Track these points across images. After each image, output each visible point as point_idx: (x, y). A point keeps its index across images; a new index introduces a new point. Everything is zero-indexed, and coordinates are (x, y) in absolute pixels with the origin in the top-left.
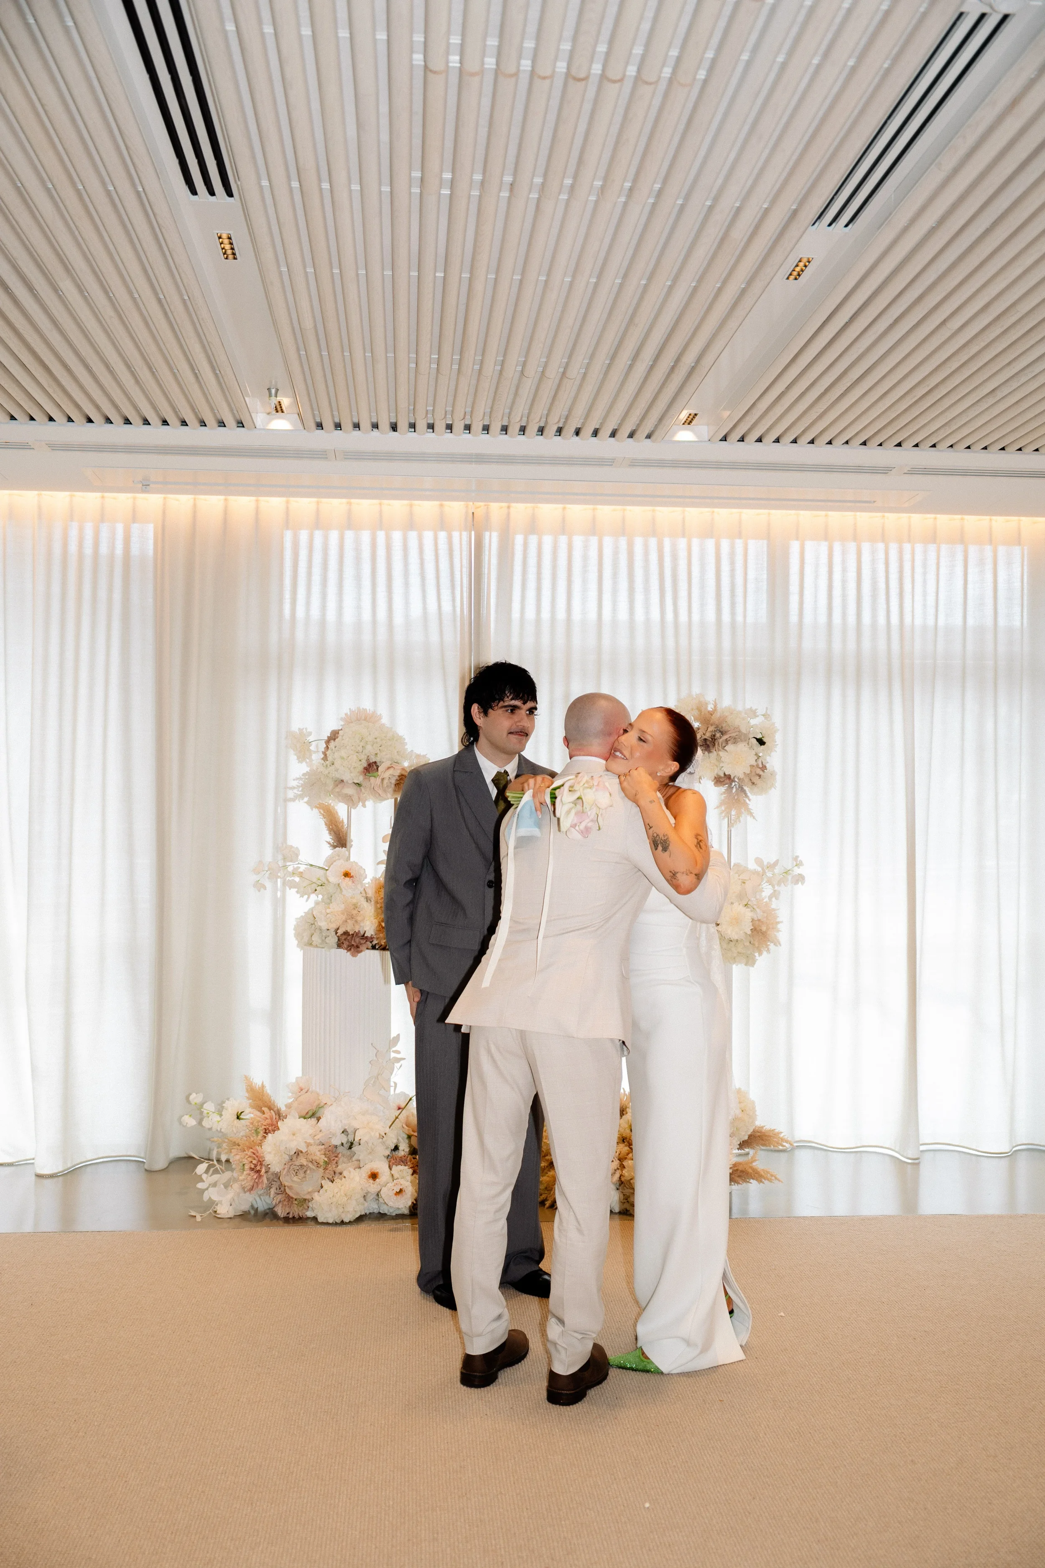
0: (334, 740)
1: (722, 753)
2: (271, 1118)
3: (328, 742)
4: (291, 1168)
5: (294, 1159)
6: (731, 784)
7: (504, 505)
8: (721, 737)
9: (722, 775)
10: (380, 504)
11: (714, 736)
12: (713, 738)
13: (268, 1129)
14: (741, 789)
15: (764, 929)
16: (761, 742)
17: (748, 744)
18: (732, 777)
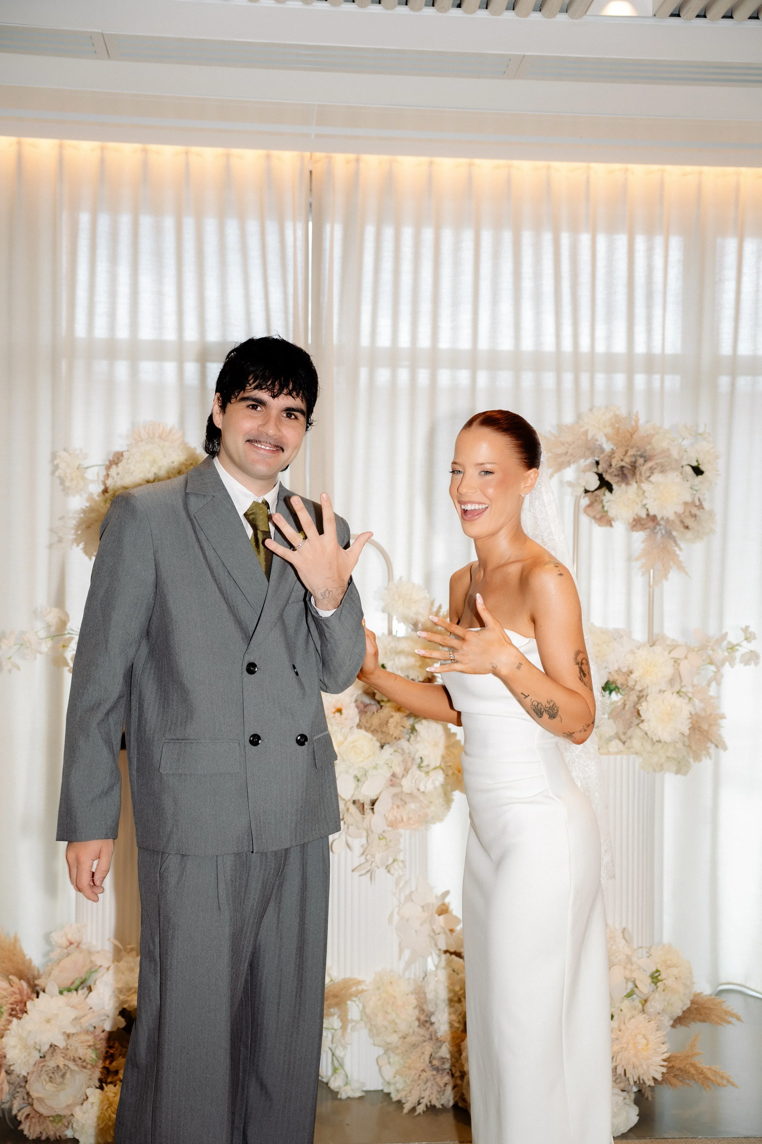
0: (117, 464)
1: (645, 486)
2: (21, 992)
3: (108, 468)
4: (43, 1069)
5: (47, 1058)
6: (655, 528)
7: (352, 156)
8: (644, 465)
9: (644, 516)
10: (187, 153)
11: (635, 462)
12: (634, 466)
13: (15, 1008)
14: (669, 534)
15: (705, 727)
16: (698, 471)
17: (681, 473)
18: (659, 518)
